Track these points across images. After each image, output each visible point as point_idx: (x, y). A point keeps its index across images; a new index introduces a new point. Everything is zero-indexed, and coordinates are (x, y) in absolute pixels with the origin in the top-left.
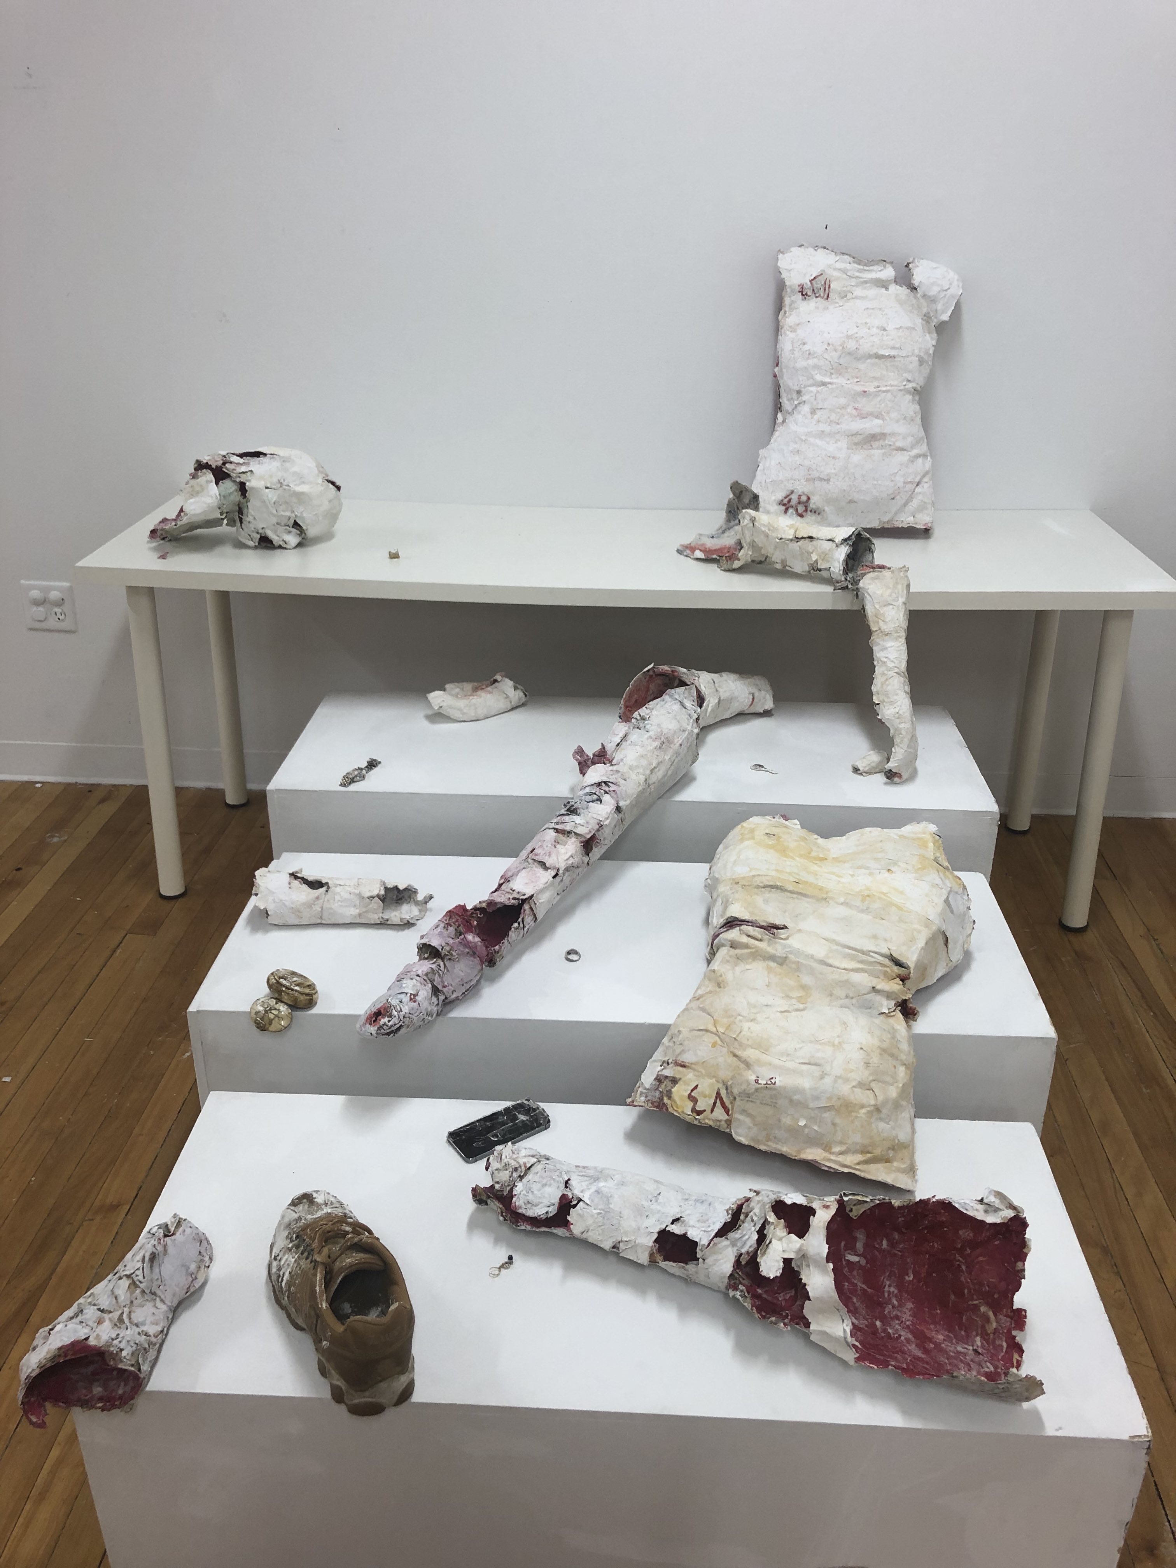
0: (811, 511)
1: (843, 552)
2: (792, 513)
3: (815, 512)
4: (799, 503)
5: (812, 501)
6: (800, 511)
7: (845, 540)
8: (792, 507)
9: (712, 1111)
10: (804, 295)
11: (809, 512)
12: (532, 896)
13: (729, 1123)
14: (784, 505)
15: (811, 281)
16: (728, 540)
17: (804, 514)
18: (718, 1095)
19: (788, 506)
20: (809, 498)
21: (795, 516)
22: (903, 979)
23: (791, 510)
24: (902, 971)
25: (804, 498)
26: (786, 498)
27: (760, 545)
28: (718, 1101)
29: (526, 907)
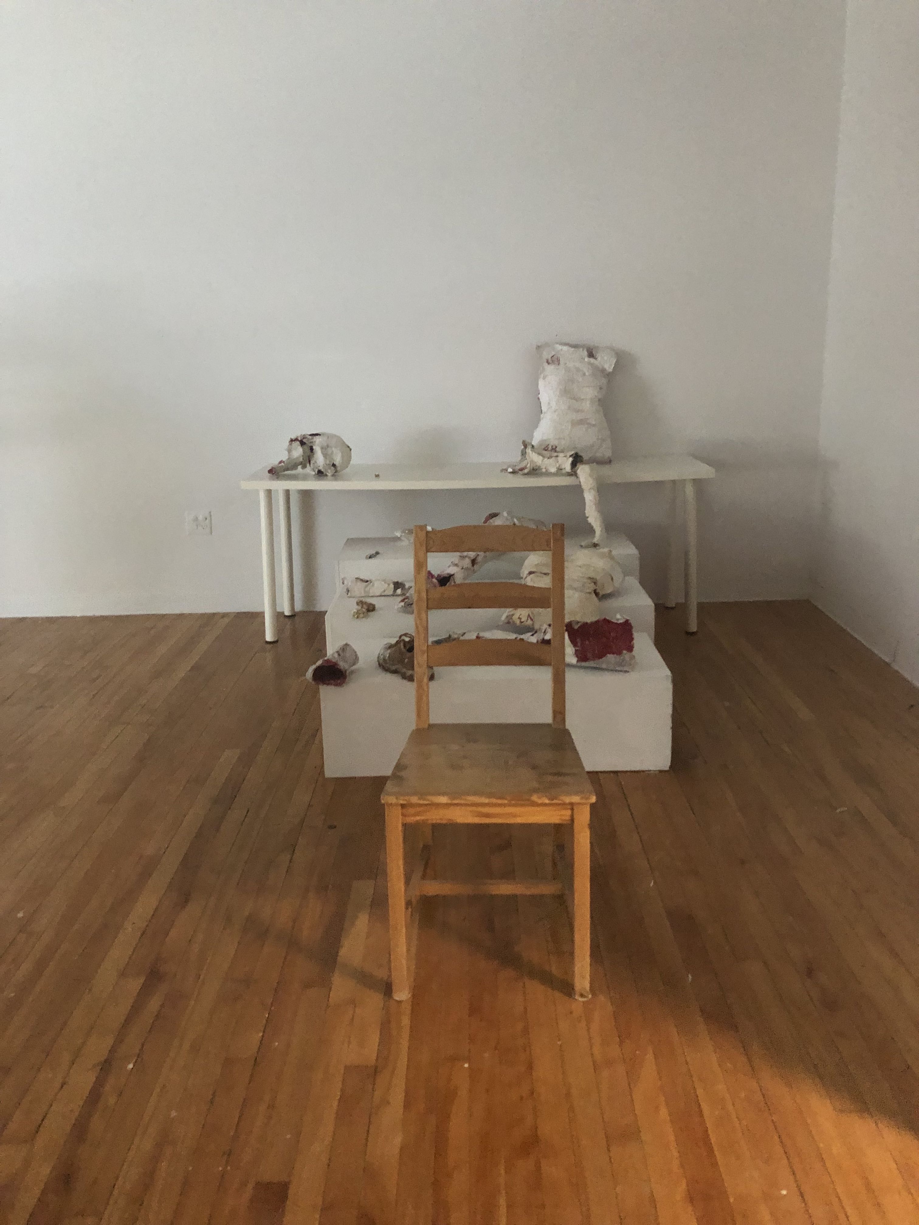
0: (558, 452)
1: (571, 459)
4: (552, 449)
7: (570, 456)
8: (549, 450)
9: (527, 621)
10: (549, 363)
12: (454, 574)
13: (533, 624)
15: (551, 358)
16: (523, 465)
18: (529, 615)
19: (547, 450)
20: (556, 447)
22: (595, 583)
24: (594, 581)
26: (546, 447)
27: (536, 461)
28: (529, 618)
29: (451, 578)
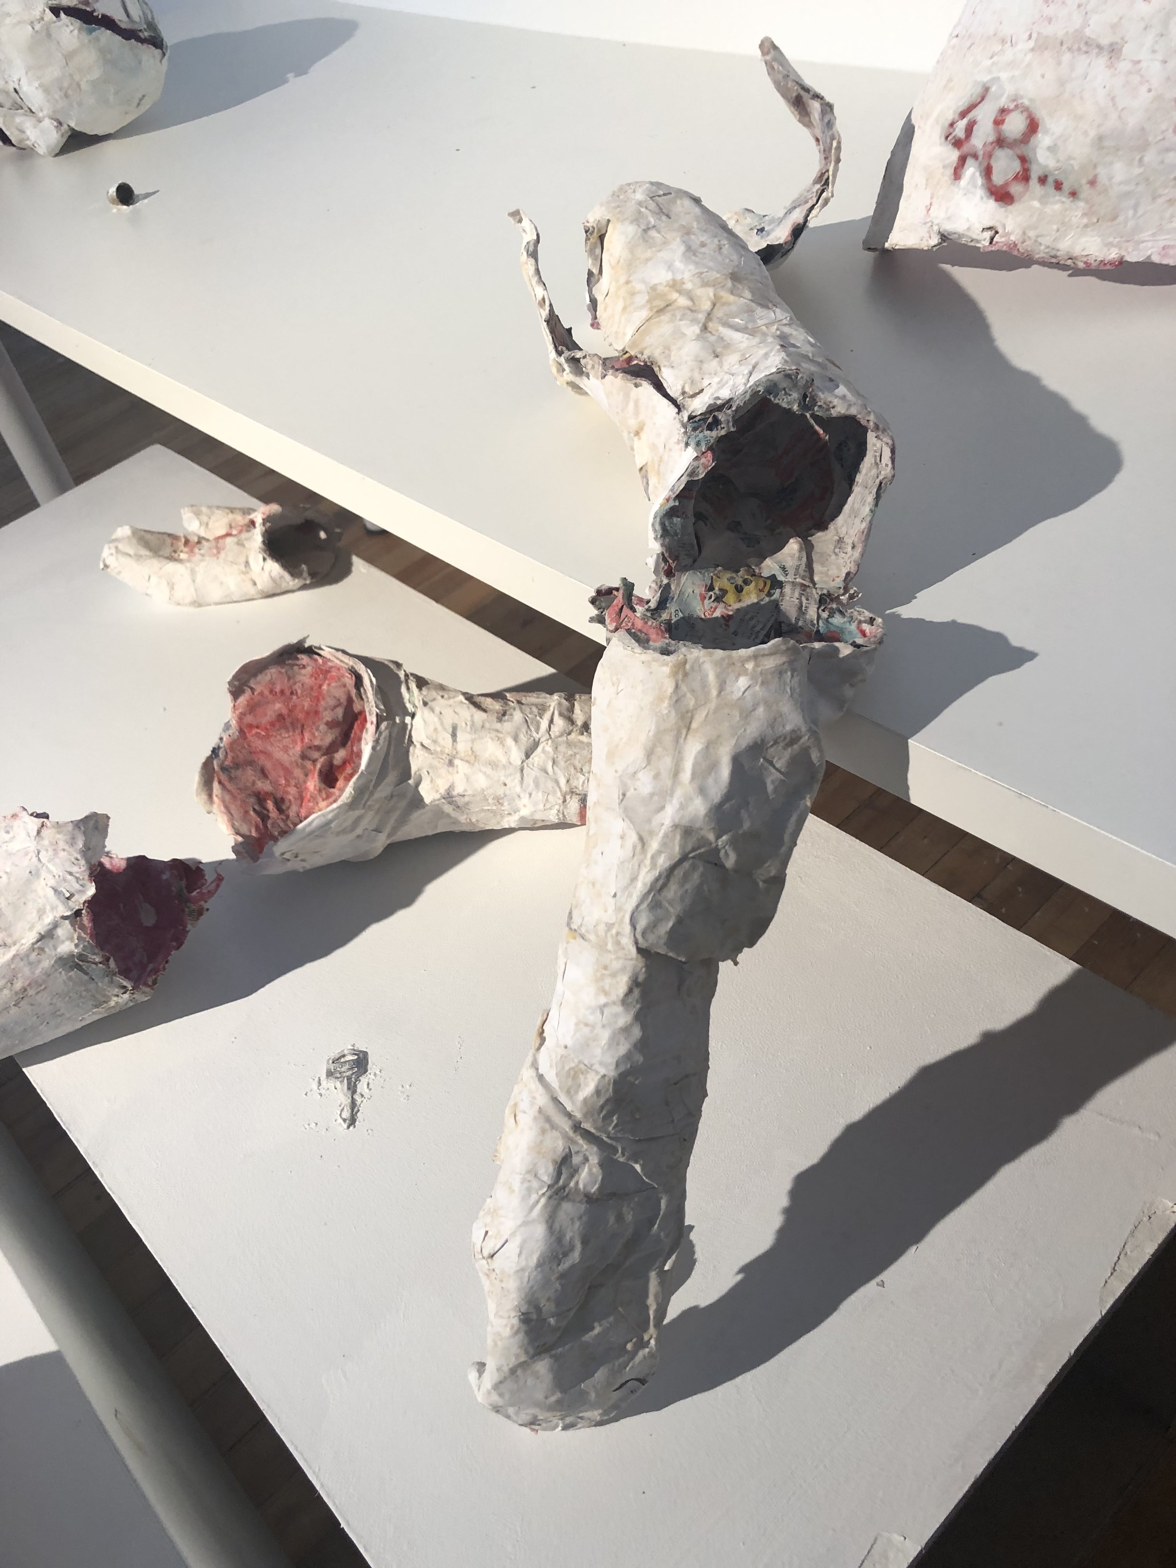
0: (1043, 180)
2: (973, 177)
3: (1058, 186)
4: (1001, 142)
5: (1043, 141)
6: (998, 179)
8: (975, 156)
11: (1034, 181)
14: (958, 144)
17: (1016, 189)
19: (965, 148)
20: (1033, 127)
21: (980, 192)
23: (971, 171)
25: (1015, 125)
26: (963, 114)
